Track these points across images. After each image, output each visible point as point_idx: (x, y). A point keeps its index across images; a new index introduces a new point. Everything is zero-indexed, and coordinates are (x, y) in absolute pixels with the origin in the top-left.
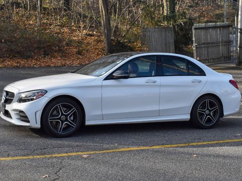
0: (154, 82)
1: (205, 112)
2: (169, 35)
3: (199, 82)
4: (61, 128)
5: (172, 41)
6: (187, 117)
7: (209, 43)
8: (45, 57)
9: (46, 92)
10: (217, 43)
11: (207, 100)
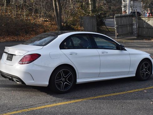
2: (94, 20)
5: (95, 24)
7: (122, 25)
8: (26, 35)
10: (127, 25)
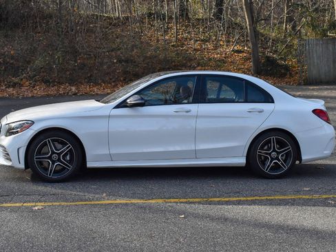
0: (187, 112)
1: (270, 154)
3: (261, 112)
4: (51, 170)
6: (241, 161)
9: (33, 123)
11: (273, 138)
